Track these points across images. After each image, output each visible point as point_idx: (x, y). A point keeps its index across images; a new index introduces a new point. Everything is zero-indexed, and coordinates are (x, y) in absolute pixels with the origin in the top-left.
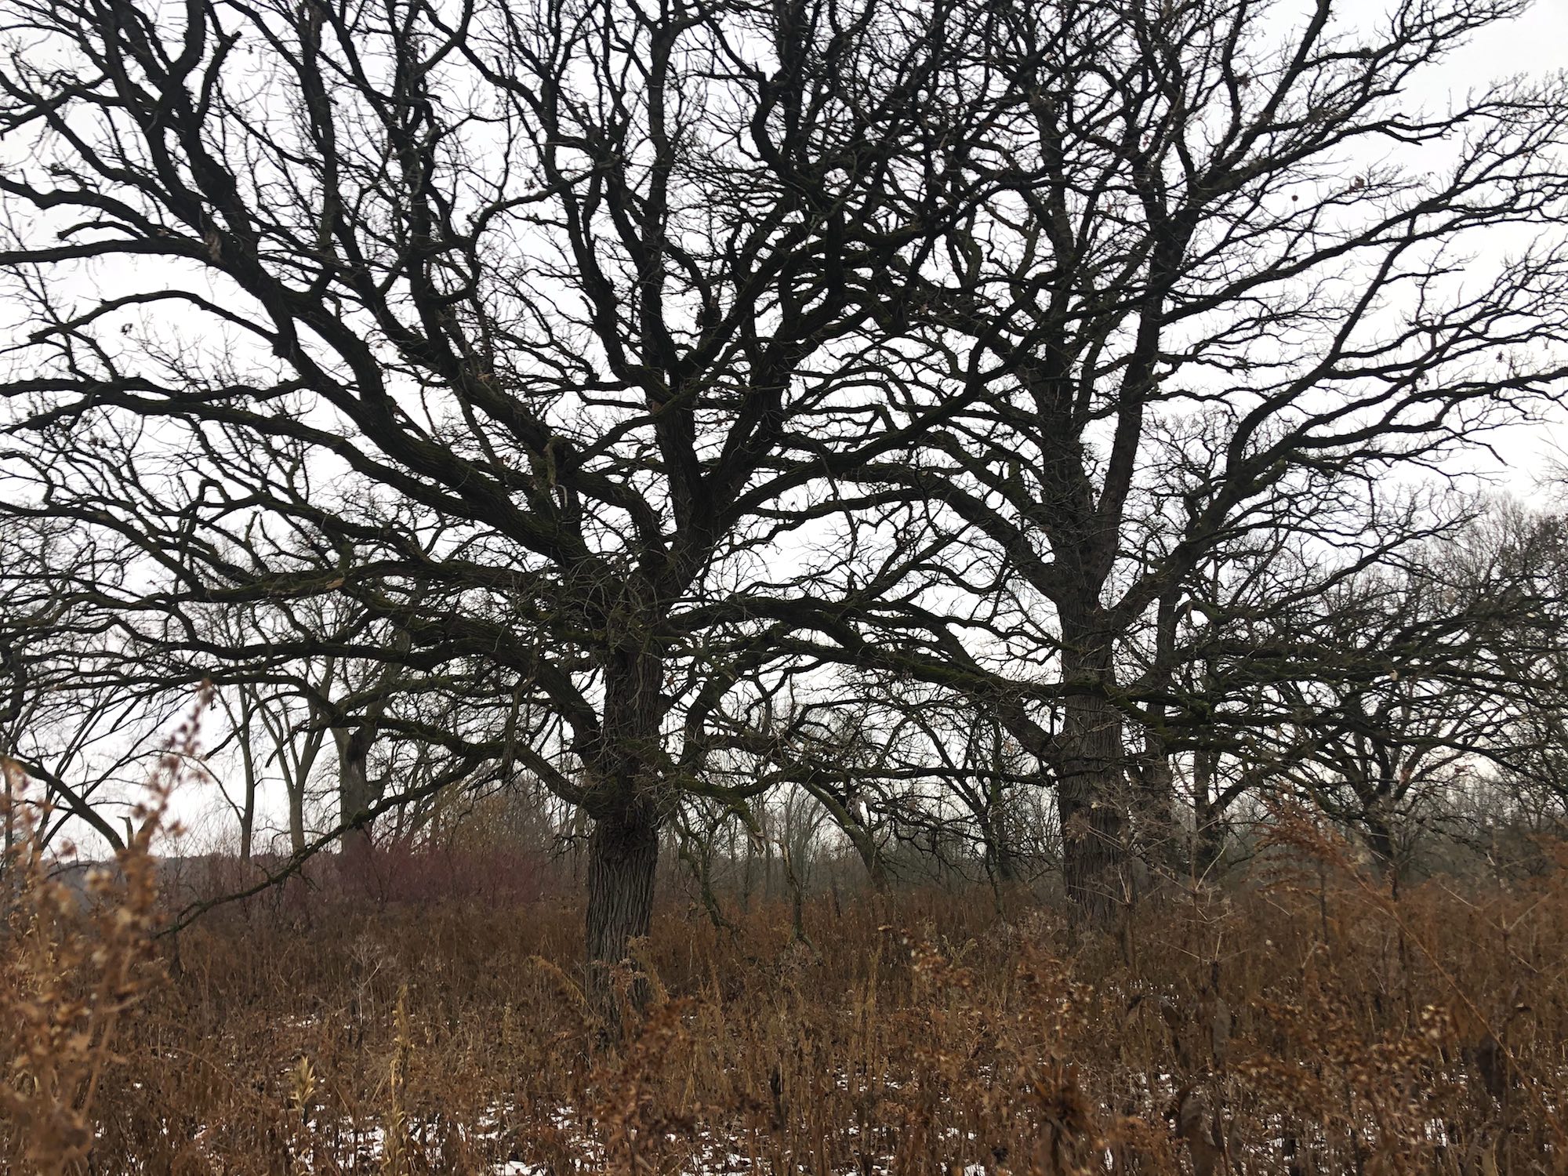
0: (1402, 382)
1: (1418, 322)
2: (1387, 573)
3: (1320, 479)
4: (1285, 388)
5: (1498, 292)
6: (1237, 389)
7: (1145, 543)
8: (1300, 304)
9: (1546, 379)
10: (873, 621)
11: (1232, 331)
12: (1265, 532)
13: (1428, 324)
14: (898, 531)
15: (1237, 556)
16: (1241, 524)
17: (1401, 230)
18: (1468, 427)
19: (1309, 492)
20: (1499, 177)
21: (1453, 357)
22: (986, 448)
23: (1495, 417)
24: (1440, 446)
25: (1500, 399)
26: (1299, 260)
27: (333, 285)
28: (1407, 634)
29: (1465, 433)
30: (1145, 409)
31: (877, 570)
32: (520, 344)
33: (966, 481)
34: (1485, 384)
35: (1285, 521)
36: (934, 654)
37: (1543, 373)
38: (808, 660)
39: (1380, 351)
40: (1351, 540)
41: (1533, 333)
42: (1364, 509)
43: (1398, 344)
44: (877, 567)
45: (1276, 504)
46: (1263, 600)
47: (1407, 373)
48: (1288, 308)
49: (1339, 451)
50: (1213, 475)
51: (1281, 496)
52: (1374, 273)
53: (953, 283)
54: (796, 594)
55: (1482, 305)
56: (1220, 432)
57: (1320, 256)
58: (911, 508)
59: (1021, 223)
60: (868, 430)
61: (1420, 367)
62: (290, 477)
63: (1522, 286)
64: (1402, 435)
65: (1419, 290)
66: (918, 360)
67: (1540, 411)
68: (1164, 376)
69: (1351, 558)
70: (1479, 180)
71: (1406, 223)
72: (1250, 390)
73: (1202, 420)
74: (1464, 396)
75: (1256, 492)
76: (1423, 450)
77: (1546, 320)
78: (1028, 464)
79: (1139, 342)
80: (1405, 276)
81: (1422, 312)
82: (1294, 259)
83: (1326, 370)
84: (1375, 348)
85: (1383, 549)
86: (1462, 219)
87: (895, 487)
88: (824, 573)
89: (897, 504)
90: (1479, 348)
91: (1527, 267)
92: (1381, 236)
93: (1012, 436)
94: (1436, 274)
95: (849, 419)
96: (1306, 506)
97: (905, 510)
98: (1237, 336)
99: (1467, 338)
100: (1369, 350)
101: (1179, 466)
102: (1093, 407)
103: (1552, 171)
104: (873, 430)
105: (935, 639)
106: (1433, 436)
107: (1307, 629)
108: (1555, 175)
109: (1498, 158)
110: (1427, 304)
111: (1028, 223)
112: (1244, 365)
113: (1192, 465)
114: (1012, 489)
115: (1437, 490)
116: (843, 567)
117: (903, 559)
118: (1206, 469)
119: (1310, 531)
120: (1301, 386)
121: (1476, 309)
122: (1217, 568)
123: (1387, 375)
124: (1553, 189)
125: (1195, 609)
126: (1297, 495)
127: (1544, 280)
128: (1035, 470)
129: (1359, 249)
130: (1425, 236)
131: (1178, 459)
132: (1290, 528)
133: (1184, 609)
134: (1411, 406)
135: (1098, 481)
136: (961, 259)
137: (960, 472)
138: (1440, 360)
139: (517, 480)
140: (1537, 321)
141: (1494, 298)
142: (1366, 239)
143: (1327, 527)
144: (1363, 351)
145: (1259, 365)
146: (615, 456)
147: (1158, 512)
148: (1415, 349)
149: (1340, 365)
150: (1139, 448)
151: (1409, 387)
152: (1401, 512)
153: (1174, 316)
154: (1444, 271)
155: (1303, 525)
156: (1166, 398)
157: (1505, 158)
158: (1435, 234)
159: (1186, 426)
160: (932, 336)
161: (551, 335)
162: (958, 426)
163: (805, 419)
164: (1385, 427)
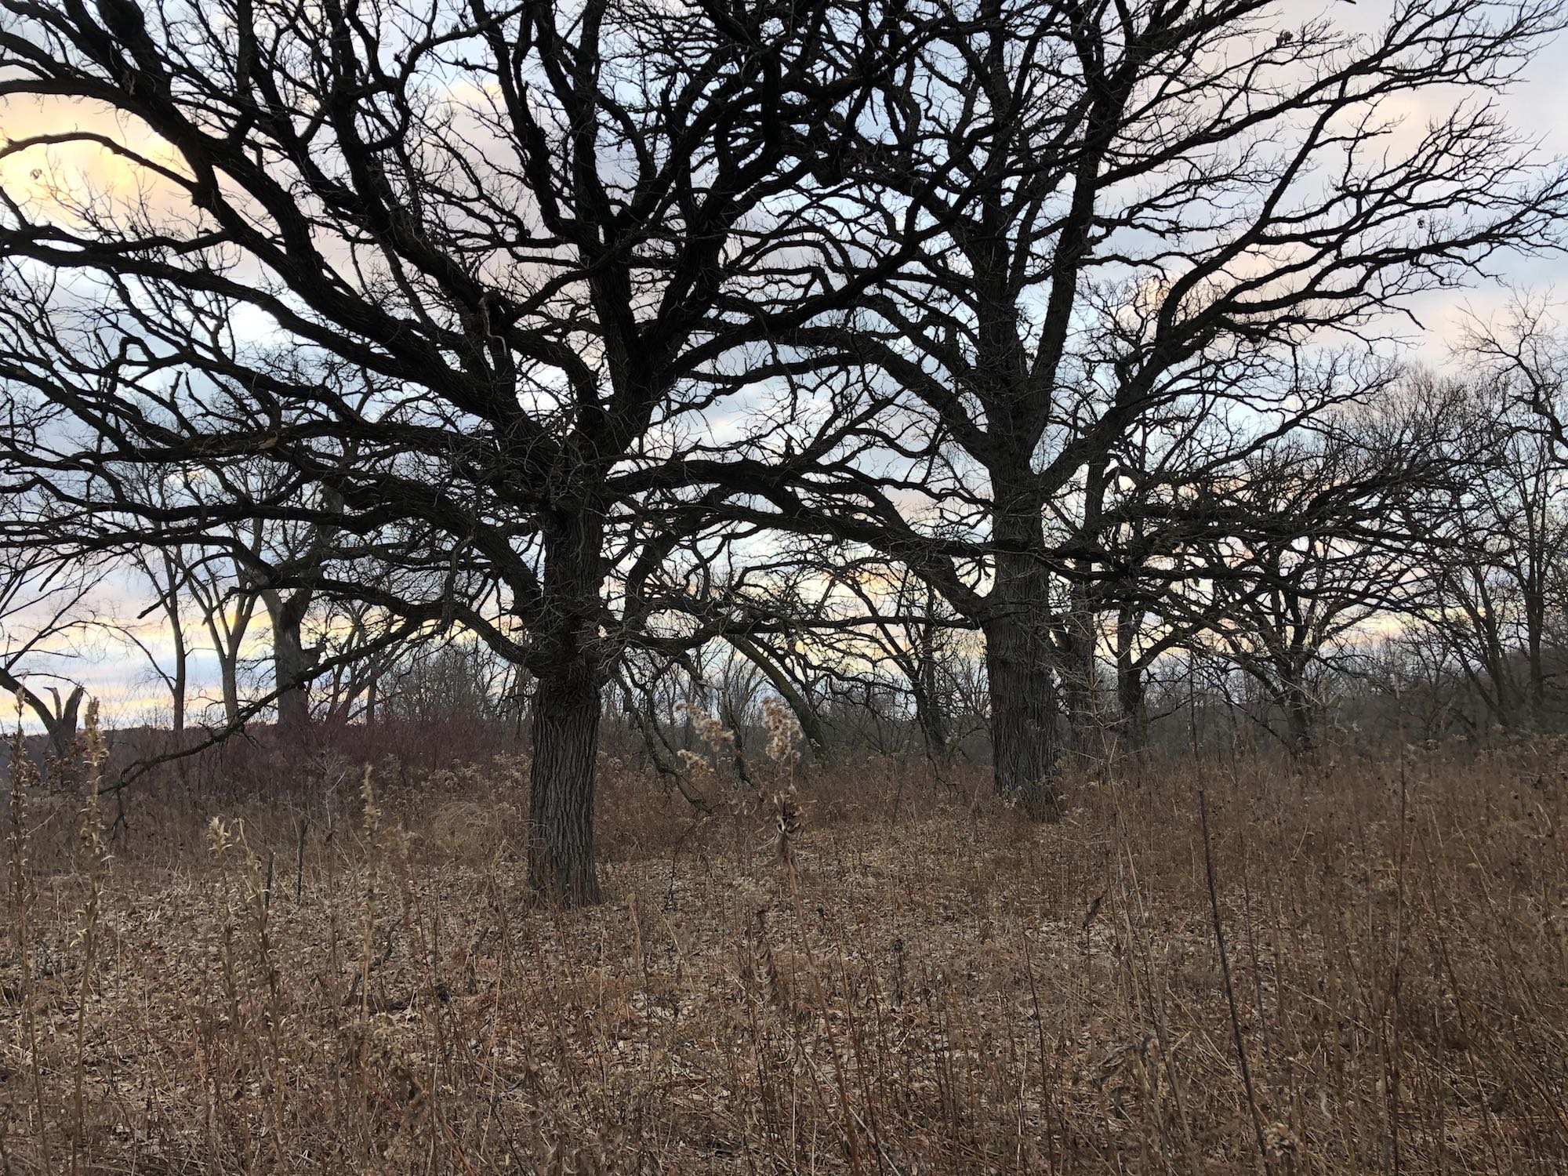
0: (1327, 248)
1: (1344, 187)
2: (1306, 438)
3: (1247, 345)
4: (1215, 253)
5: (1423, 157)
6: (1169, 254)
7: (1077, 408)
8: (1233, 167)
9: (1464, 244)
10: (810, 486)
11: (1165, 195)
12: (1192, 399)
13: (1355, 189)
14: (835, 395)
15: (1163, 422)
16: (1169, 389)
17: (1332, 92)
18: (1387, 293)
19: (1236, 357)
20: (1427, 39)
21: (1377, 223)
22: (924, 312)
23: (1414, 282)
24: (1361, 311)
25: (1418, 265)
26: (1234, 121)
27: (252, 133)
28: (1323, 498)
29: (1384, 298)
30: (1079, 273)
31: (814, 433)
32: (449, 198)
33: (903, 346)
34: (1406, 249)
35: (1212, 388)
36: (870, 520)
37: (1461, 239)
38: (746, 526)
39: (1308, 216)
40: (1274, 405)
41: (1454, 198)
42: (1288, 374)
43: (1325, 209)
44: (814, 431)
45: (1204, 371)
46: (1189, 465)
47: (1333, 238)
48: (1221, 171)
49: (1264, 316)
50: (1143, 342)
51: (1209, 363)
52: (1305, 137)
53: (891, 139)
54: (734, 457)
55: (1407, 169)
56: (1151, 299)
57: (1253, 118)
58: (848, 373)
59: (959, 81)
60: (806, 293)
61: (1345, 231)
62: (214, 335)
63: (1446, 150)
64: (1326, 301)
65: (1346, 154)
66: (856, 221)
67: (1457, 275)
68: (1098, 240)
69: (1273, 422)
70: (1409, 41)
71: (1337, 85)
72: (1182, 254)
73: (1134, 285)
74: (1386, 262)
75: (1184, 358)
76: (1344, 316)
77: (1466, 184)
78: (964, 328)
79: (1074, 204)
80: (1335, 140)
81: (1349, 177)
82: (1228, 120)
83: (1256, 236)
84: (1303, 213)
85: (1305, 414)
86: (1391, 81)
87: (833, 351)
88: (761, 436)
89: (835, 368)
90: (1402, 214)
91: (1451, 131)
92: (1313, 98)
93: (948, 300)
94: (1366, 136)
95: (787, 281)
96: (1232, 371)
97: (842, 375)
98: (1170, 200)
99: (1391, 203)
100: (1298, 215)
101: (1112, 333)
102: (1029, 272)
103: (1479, 32)
104: (811, 293)
105: (871, 504)
106: (1354, 302)
107: (1229, 495)
108: (1483, 36)
109: (1428, 19)
110: (1354, 168)
111: (967, 80)
112: (1176, 229)
113: (1124, 332)
114: (947, 354)
115: (1356, 355)
116: (780, 430)
117: (839, 423)
118: (1137, 335)
119: (1237, 397)
120: (1231, 251)
121: (1401, 174)
122: (1145, 435)
123: (1313, 240)
124: (1479, 51)
125: (1123, 474)
126: (1223, 362)
127: (1467, 143)
128: (969, 333)
129: (1292, 110)
130: (1356, 98)
131: (1110, 325)
132: (1217, 394)
133: (1113, 474)
134: (1335, 272)
135: (1031, 345)
136: (899, 116)
137: (896, 336)
138: (1364, 226)
139: (450, 340)
140: (1458, 186)
141: (1418, 163)
142: (1299, 101)
143: (1253, 392)
144: (1292, 216)
145: (1191, 229)
146: (548, 317)
147: (1090, 378)
148: (1342, 213)
149: (1269, 231)
150: (1073, 313)
151: (1334, 252)
152: (1323, 378)
153: (1110, 179)
154: (1373, 134)
155: (1228, 391)
156: (1100, 262)
157: (1434, 19)
158: (1365, 97)
159: (1119, 293)
160: (870, 196)
161: (480, 189)
162: (895, 289)
163: (741, 279)
164: (1309, 293)
